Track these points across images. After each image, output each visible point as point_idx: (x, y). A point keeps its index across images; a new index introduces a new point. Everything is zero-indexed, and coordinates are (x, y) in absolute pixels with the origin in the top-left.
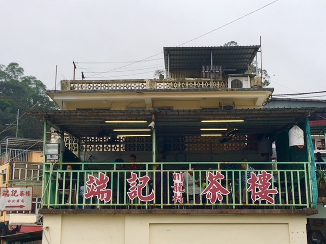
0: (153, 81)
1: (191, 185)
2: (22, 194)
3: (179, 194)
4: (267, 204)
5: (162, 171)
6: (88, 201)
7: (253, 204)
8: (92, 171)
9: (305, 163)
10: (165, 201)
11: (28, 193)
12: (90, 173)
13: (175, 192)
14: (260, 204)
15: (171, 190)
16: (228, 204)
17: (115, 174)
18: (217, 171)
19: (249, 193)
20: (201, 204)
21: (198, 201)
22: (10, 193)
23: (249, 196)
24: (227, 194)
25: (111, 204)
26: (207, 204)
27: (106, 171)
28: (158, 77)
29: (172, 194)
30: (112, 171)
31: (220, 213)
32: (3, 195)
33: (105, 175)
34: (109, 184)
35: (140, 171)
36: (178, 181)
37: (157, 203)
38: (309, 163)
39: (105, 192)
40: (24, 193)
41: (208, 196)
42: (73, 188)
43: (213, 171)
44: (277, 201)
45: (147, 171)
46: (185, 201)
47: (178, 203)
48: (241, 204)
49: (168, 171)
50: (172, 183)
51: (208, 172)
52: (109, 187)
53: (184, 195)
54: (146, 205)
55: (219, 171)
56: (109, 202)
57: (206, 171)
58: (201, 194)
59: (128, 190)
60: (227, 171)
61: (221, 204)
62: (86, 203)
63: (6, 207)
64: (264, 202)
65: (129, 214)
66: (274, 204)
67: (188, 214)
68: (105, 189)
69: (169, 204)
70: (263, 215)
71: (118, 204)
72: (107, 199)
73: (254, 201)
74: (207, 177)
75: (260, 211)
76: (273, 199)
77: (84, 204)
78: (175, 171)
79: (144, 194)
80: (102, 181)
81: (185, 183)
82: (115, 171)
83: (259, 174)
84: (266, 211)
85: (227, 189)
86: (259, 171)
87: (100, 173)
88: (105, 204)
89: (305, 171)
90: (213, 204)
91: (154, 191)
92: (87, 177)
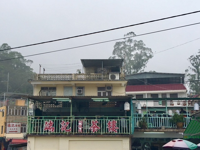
0: (76, 75)
1: (85, 125)
2: (16, 126)
3: (80, 129)
4: (114, 133)
5: (74, 120)
6: (45, 131)
7: (109, 133)
8: (47, 120)
9: (129, 117)
10: (75, 132)
11: (19, 126)
12: (46, 120)
13: (79, 128)
14: (112, 133)
15: (78, 127)
16: (99, 133)
17: (56, 121)
18: (95, 120)
19: (108, 129)
20: (89, 133)
21: (88, 132)
22: (11, 125)
23: (108, 130)
24: (99, 129)
25: (54, 133)
26: (91, 133)
27: (52, 120)
28: (78, 73)
29: (78, 129)
30: (55, 120)
31: (96, 136)
32: (8, 126)
33: (52, 121)
34: (53, 125)
35: (65, 120)
36: (80, 124)
37: (72, 132)
38: (131, 117)
39: (52, 128)
40: (17, 125)
41: (92, 130)
42: (39, 126)
43: (94, 120)
44: (118, 132)
45: (68, 120)
46: (83, 132)
47: (80, 132)
48: (104, 133)
49: (76, 120)
50: (78, 125)
51: (92, 120)
52: (53, 126)
53: (82, 129)
54: (68, 133)
55: (96, 120)
56: (53, 132)
57: (91, 120)
58: (89, 129)
59: (60, 127)
60: (99, 120)
61: (97, 133)
62: (44, 132)
63: (9, 132)
64: (113, 132)
65: (61, 136)
66: (117, 133)
67: (84, 137)
68: (52, 127)
69: (76, 133)
70: (112, 137)
71: (57, 133)
72: (52, 131)
73: (109, 132)
74: (92, 122)
75: (111, 135)
76: (117, 131)
77: (43, 133)
78: (79, 120)
79: (67, 129)
80: (51, 123)
81: (83, 124)
82: (56, 119)
83: (112, 121)
84: (114, 135)
85: (99, 127)
86: (112, 120)
87: (50, 120)
88: (51, 133)
89: (129, 120)
90: (94, 133)
91: (71, 128)
92: (45, 122)
